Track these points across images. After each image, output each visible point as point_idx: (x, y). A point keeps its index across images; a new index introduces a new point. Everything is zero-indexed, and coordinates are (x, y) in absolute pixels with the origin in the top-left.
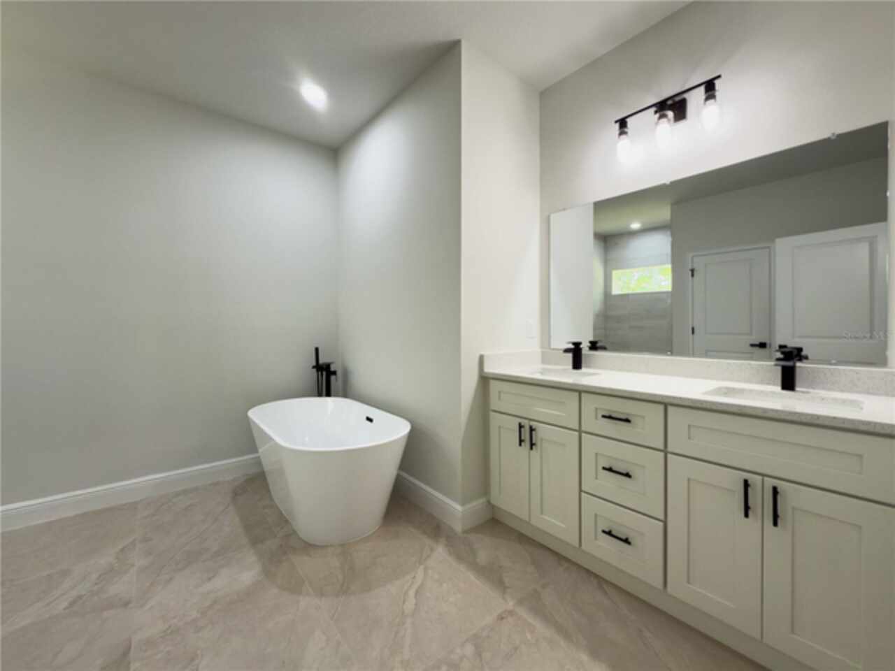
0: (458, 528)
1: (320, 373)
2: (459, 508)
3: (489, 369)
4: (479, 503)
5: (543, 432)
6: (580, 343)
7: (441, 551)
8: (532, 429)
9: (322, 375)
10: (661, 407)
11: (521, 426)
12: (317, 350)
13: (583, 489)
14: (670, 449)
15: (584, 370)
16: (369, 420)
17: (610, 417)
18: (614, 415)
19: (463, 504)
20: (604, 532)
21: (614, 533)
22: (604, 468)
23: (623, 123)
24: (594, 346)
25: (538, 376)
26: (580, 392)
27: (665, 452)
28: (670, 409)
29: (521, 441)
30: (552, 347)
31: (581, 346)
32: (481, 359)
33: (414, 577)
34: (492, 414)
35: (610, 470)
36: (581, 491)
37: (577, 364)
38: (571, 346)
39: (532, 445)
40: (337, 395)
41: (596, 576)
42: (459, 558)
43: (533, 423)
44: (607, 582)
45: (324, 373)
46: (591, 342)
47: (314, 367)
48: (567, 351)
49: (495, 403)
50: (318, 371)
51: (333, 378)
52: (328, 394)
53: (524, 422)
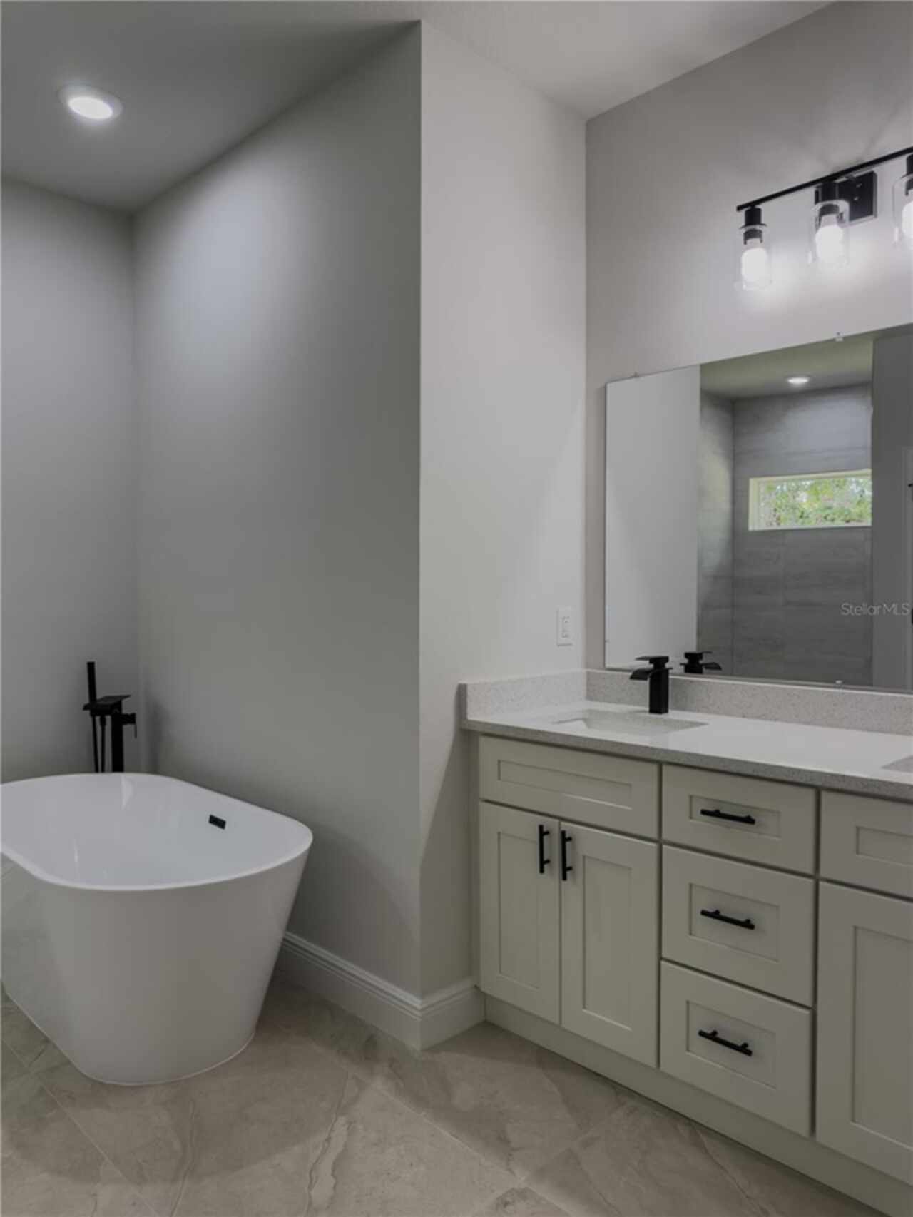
0: (414, 1043)
1: (98, 718)
2: (416, 1002)
3: (478, 714)
4: (458, 991)
5: (587, 843)
6: (666, 659)
7: (379, 1088)
8: (565, 839)
9: (103, 723)
10: (810, 794)
11: (543, 833)
12: (91, 667)
13: (664, 955)
14: (823, 873)
15: (673, 714)
16: (217, 822)
17: (716, 814)
18: (724, 811)
19: (423, 994)
20: (702, 1034)
21: (720, 1035)
22: (704, 913)
23: (752, 214)
24: (694, 664)
25: (578, 730)
26: (661, 762)
27: (816, 877)
28: (825, 797)
29: (543, 862)
30: (608, 665)
31: (667, 665)
32: (462, 692)
33: (328, 1140)
34: (484, 807)
35: (716, 915)
36: (660, 958)
37: (659, 704)
38: (647, 665)
39: (565, 870)
40: (136, 769)
41: (689, 1122)
42: (419, 1101)
43: (565, 826)
44: (708, 1131)
45: (108, 718)
46: (687, 655)
47: (86, 708)
48: (638, 675)
49: (489, 786)
50: (93, 715)
51: (127, 729)
52: (118, 767)
53: (550, 824)
